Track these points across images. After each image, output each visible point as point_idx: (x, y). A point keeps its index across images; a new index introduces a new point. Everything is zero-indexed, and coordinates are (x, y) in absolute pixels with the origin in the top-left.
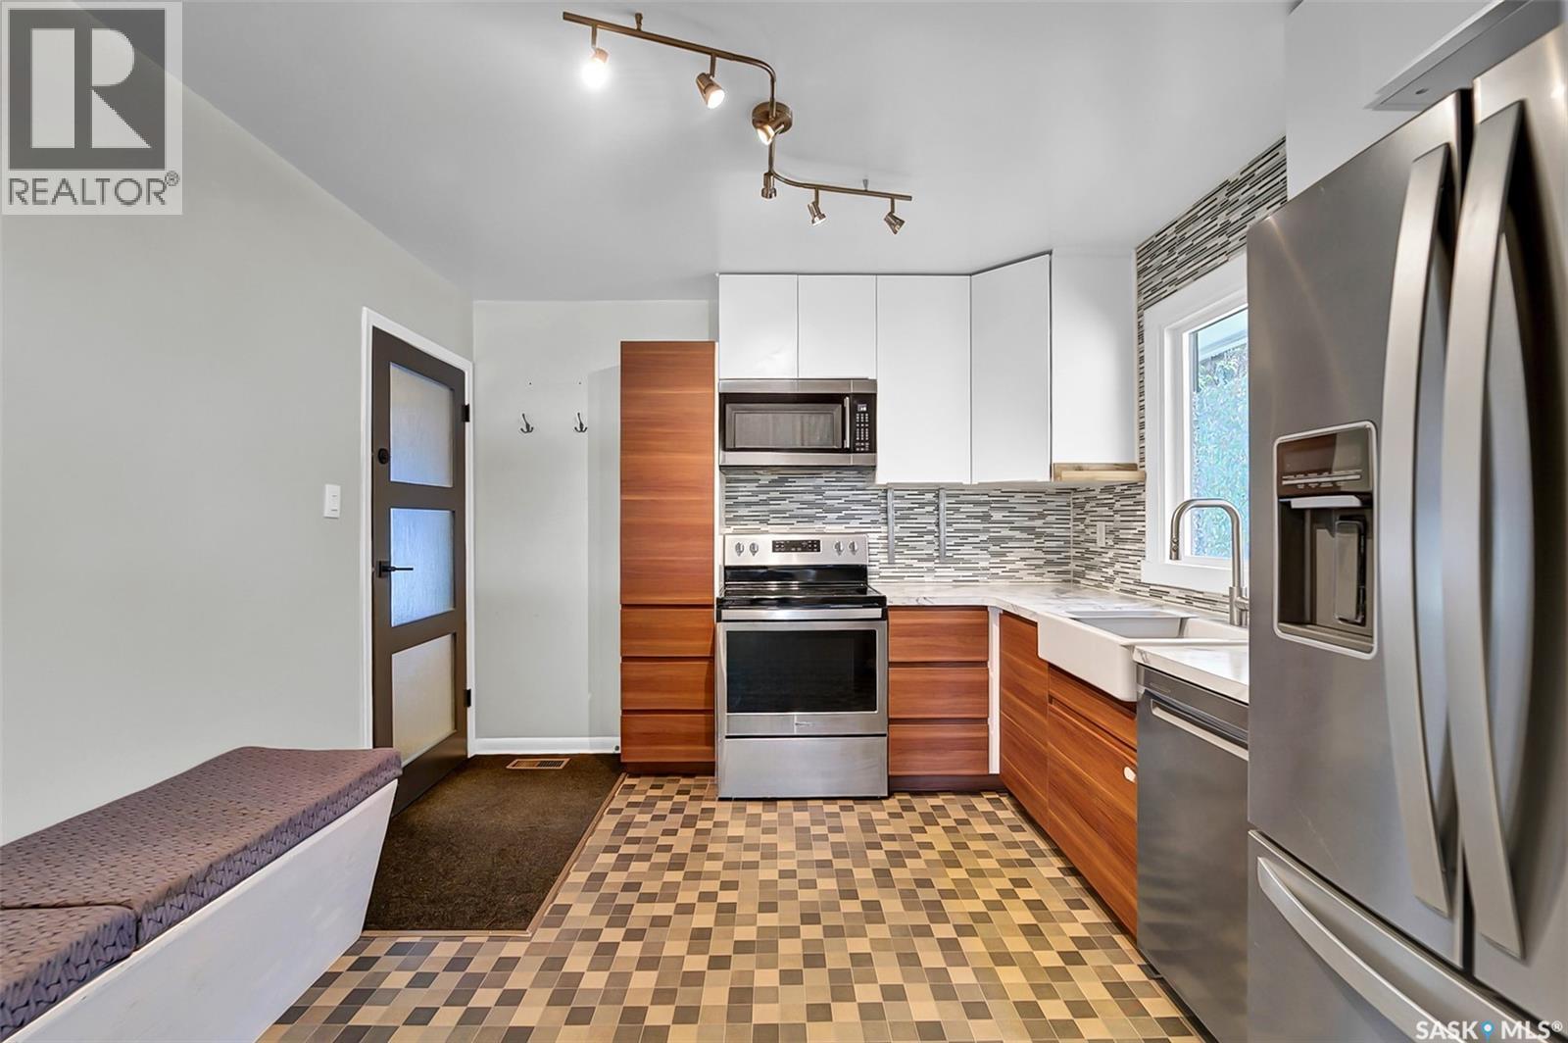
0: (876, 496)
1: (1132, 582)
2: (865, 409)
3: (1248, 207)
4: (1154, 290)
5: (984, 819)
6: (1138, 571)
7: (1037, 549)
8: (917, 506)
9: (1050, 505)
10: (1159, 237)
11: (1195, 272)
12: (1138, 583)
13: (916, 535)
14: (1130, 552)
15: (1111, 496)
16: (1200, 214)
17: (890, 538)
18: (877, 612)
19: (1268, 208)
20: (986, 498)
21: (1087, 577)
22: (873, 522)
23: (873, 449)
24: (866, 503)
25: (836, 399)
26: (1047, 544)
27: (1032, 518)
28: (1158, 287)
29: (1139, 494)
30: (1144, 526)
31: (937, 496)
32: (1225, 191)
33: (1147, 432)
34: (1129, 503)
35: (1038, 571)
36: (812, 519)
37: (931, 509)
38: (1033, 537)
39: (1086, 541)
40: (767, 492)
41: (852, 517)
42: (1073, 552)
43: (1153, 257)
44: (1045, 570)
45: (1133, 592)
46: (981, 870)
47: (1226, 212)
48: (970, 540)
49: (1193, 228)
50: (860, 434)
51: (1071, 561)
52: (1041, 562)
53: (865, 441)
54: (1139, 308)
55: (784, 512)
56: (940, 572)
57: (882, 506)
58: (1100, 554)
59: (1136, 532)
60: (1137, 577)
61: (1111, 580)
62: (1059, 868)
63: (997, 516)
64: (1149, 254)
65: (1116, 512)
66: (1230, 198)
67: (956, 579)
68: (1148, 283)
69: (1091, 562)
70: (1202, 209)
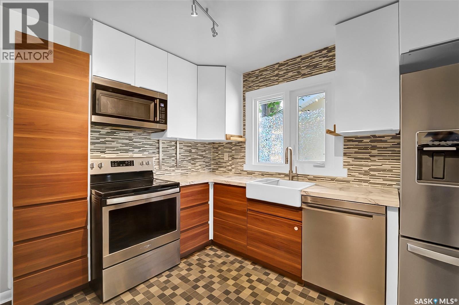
0: (154, 142)
1: (240, 170)
2: (163, 106)
3: (286, 71)
4: (250, 87)
5: (216, 257)
6: (243, 167)
7: (204, 162)
8: (169, 146)
9: (207, 148)
10: (252, 73)
11: (267, 85)
12: (243, 171)
13: (169, 158)
14: (238, 162)
15: (231, 145)
16: (268, 69)
17: (160, 159)
18: (177, 190)
19: (293, 73)
20: (190, 145)
21: (219, 170)
22: (154, 153)
23: (166, 123)
24: (151, 145)
25: (153, 99)
26: (206, 160)
27: (202, 152)
28: (252, 86)
29: (243, 145)
30: (245, 154)
31: (176, 143)
32: (278, 65)
33: (246, 127)
34: (239, 148)
35: (204, 169)
36: (127, 151)
37: (174, 148)
38: (203, 158)
39: (219, 159)
40: (105, 138)
41: (145, 151)
42: (212, 162)
43: (250, 77)
44: (205, 168)
45: (240, 174)
46: (235, 276)
47: (278, 71)
48: (186, 159)
49: (265, 73)
50: (161, 116)
51: (212, 165)
52: (205, 166)
53: (163, 119)
54: (244, 91)
55: (114, 148)
56: (177, 171)
57: (157, 146)
58: (225, 163)
59: (242, 156)
60: (242, 169)
61: (231, 170)
62: (250, 264)
63: (193, 151)
64: (248, 76)
65: (233, 150)
66: (279, 68)
67: (182, 173)
68: (247, 84)
69: (221, 165)
70: (269, 68)
